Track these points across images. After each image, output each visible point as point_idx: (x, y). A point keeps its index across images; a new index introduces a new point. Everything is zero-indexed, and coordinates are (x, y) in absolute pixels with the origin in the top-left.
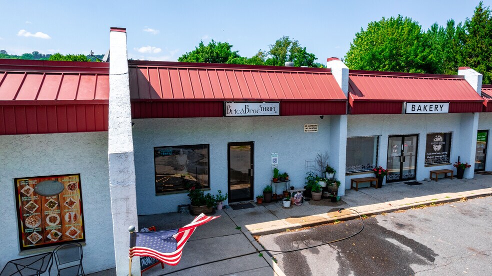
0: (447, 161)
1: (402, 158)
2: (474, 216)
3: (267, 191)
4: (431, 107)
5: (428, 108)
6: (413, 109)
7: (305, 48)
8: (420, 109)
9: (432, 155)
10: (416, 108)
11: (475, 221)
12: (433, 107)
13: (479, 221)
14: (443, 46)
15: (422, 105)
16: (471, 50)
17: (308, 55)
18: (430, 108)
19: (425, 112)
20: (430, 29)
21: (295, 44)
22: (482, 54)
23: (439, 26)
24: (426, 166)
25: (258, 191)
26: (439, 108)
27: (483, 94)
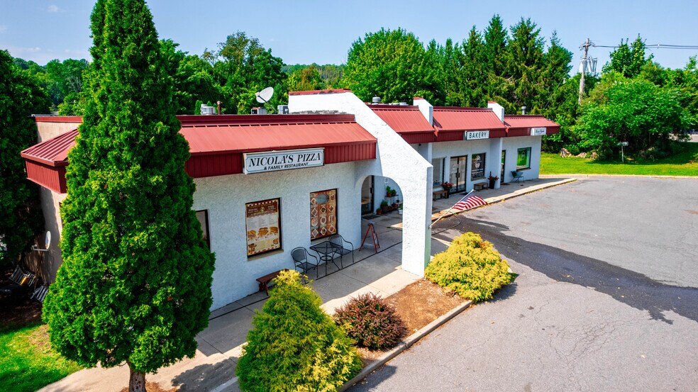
0: (483, 176)
1: (458, 175)
2: (513, 208)
3: (383, 205)
5: (478, 135)
6: (470, 136)
7: (270, 50)
8: (474, 136)
9: (475, 172)
11: (516, 211)
12: (481, 134)
13: (517, 210)
14: (445, 67)
15: (475, 133)
16: (469, 72)
17: (274, 58)
19: (477, 138)
20: (429, 45)
21: (254, 43)
22: (478, 77)
23: (437, 43)
24: (472, 180)
25: (377, 206)
26: (484, 135)
27: (505, 123)
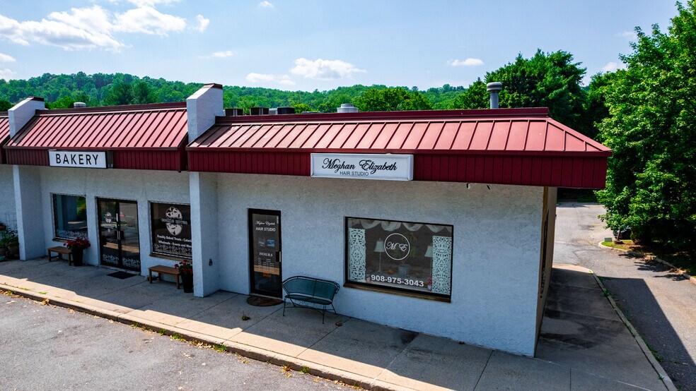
4: (81, 157)
5: (77, 159)
6: (59, 161)
8: (67, 161)
9: (167, 240)
10: (62, 158)
12: (84, 157)
15: (69, 154)
18: (80, 159)
19: (74, 165)
26: (92, 160)
